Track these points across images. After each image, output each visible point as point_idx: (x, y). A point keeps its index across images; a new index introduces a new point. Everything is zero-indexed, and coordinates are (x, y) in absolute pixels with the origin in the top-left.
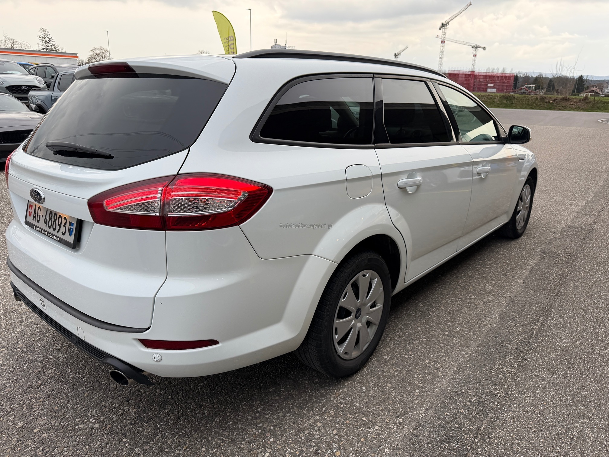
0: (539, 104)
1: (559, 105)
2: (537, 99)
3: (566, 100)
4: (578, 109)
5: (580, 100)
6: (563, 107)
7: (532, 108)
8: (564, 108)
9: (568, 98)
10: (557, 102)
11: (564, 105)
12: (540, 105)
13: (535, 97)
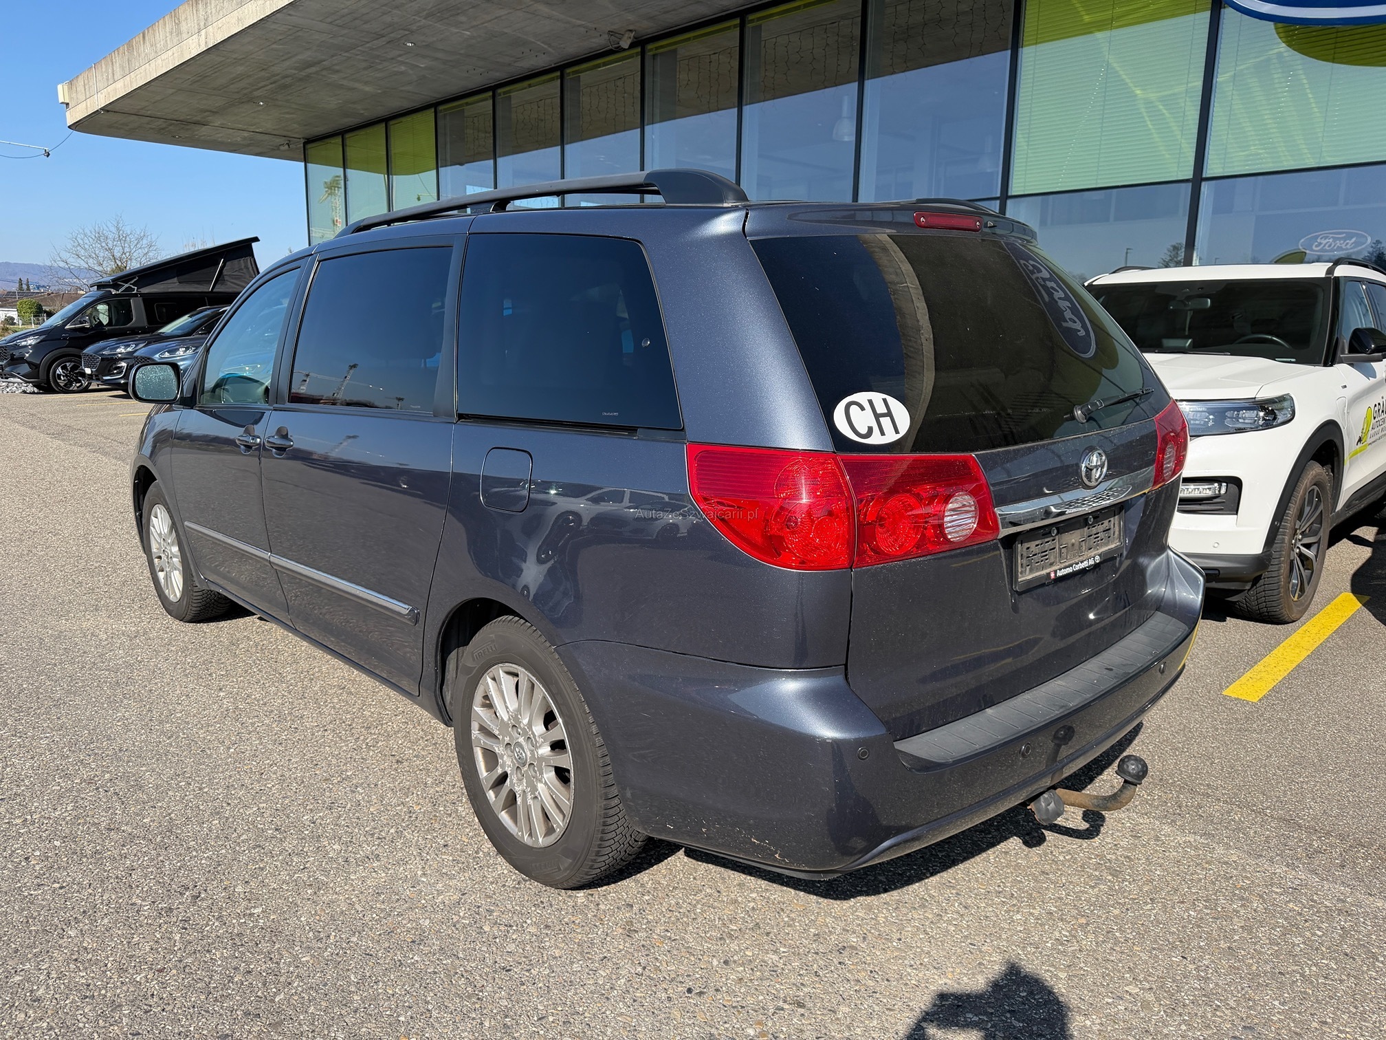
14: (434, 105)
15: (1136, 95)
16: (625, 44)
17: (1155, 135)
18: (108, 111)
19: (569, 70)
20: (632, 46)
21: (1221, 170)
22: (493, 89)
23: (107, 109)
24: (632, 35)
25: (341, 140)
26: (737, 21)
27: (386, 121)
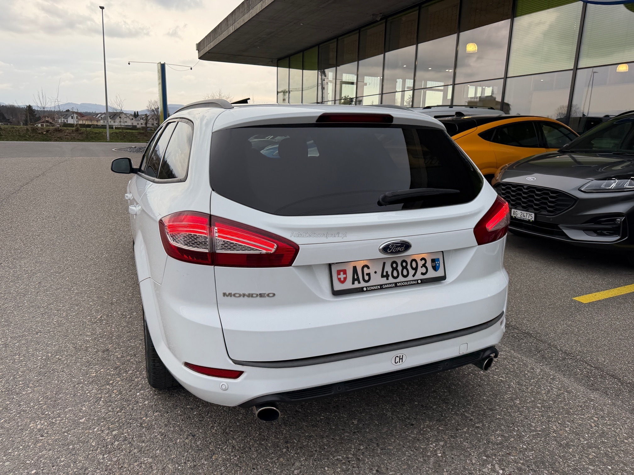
0: (32, 135)
1: (53, 137)
2: (27, 129)
3: (59, 131)
4: (73, 139)
5: (73, 131)
6: (58, 138)
7: (26, 140)
8: (60, 139)
9: (61, 129)
10: (50, 133)
11: (59, 137)
12: (34, 136)
13: (26, 128)
14: (318, 45)
16: (378, 19)
18: (209, 53)
19: (362, 29)
20: (381, 20)
22: (337, 38)
23: (209, 52)
24: (381, 15)
25: (288, 59)
26: (418, 8)
27: (303, 51)
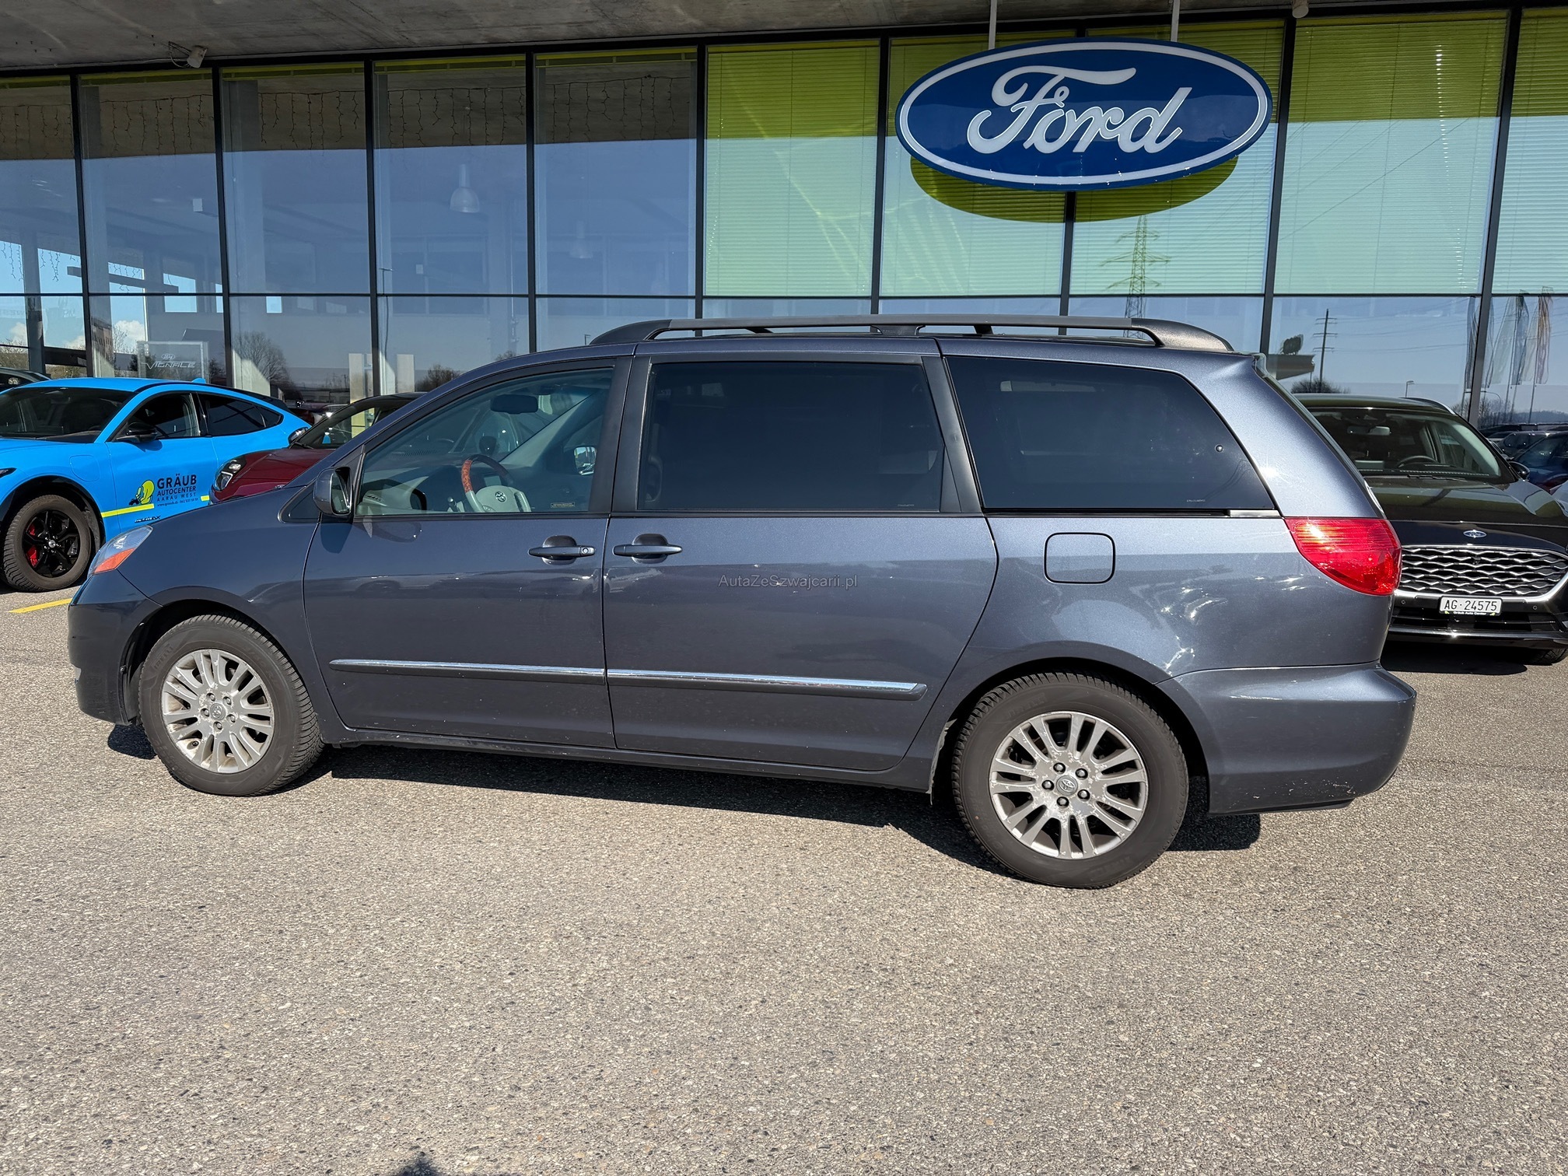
15: (817, 216)
16: (195, 61)
17: (836, 254)
19: (86, 77)
20: (204, 65)
21: (893, 291)
24: (204, 53)
26: (361, 65)
